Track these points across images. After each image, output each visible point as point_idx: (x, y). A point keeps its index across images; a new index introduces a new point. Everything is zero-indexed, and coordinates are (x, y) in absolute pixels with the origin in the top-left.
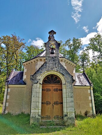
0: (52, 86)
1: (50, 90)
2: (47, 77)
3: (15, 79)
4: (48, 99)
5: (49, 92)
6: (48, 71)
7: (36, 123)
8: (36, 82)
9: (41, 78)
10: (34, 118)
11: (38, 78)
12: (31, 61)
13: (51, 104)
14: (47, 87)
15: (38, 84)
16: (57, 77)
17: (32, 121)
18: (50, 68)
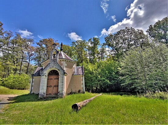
0: (53, 77)
1: (52, 79)
2: (51, 71)
3: (38, 73)
4: (51, 84)
5: (52, 80)
6: (50, 68)
7: (42, 97)
8: (43, 75)
9: (46, 72)
10: (41, 95)
11: (44, 73)
12: (46, 61)
13: (52, 87)
14: (51, 78)
15: (44, 76)
16: (57, 71)
17: (39, 96)
18: (51, 67)
